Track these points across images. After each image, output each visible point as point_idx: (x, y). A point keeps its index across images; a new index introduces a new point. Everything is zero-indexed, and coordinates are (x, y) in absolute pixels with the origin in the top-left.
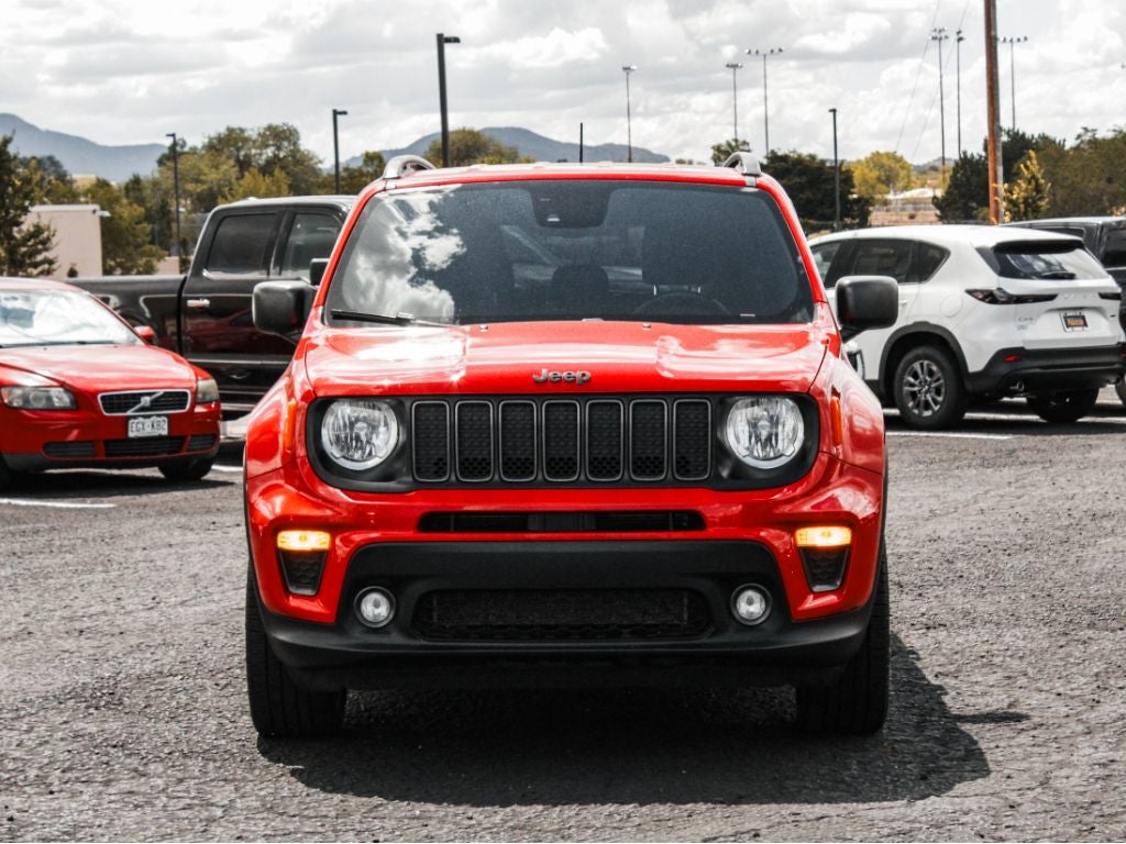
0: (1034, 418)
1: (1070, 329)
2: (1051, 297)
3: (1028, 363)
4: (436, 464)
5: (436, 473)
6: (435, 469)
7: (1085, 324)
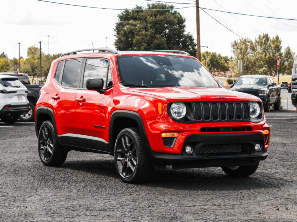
0: (4, 123)
1: (19, 100)
2: (16, 92)
3: (11, 108)
4: (199, 117)
5: (199, 119)
6: (198, 118)
7: (22, 99)
